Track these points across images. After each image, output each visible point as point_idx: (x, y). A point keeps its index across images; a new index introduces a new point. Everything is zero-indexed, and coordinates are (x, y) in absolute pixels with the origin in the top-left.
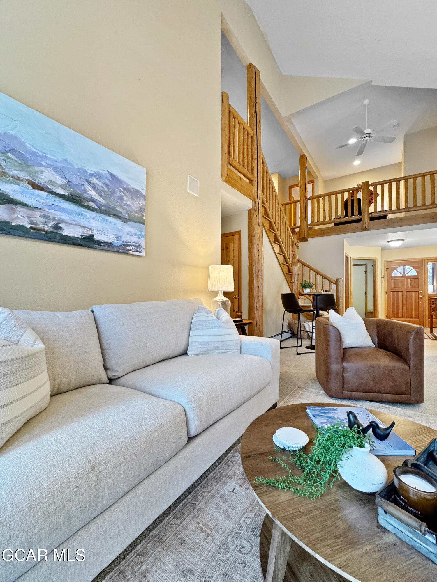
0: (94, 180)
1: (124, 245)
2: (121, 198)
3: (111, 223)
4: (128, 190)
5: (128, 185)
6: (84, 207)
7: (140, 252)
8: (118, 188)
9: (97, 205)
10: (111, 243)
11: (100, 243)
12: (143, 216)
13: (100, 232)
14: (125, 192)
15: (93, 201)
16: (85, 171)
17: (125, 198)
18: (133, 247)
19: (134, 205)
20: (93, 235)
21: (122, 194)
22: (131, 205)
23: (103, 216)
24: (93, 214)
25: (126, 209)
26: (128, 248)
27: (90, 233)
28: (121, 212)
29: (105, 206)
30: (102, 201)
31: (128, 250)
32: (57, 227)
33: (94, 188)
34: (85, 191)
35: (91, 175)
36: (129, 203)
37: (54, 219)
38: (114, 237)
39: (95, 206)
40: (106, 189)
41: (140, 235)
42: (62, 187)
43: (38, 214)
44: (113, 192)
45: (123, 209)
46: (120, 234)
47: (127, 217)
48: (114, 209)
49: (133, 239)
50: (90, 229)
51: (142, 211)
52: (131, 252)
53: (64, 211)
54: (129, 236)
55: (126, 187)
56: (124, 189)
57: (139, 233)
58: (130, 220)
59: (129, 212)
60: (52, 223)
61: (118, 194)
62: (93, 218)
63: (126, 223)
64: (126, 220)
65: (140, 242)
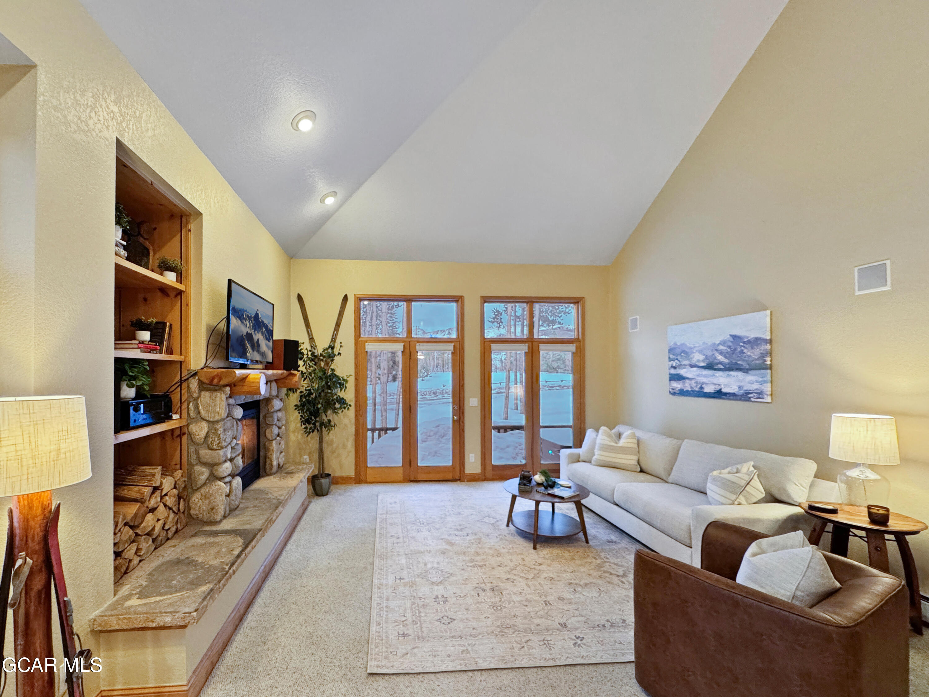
0: (721, 347)
1: (746, 393)
2: (742, 352)
3: (734, 376)
4: (749, 342)
5: (748, 337)
6: (715, 370)
7: (763, 398)
8: (739, 345)
9: (723, 365)
10: (734, 393)
11: (726, 394)
12: (765, 361)
13: (726, 386)
14: (745, 345)
15: (720, 363)
16: (715, 344)
17: (745, 351)
18: (755, 394)
19: (753, 354)
20: (721, 389)
21: (743, 348)
22: (752, 355)
23: (727, 373)
24: (720, 373)
25: (746, 361)
26: (750, 396)
27: (719, 388)
28: (742, 365)
29: (729, 364)
30: (726, 361)
31: (750, 398)
32: (702, 388)
33: (721, 353)
34: (715, 358)
35: (719, 345)
36: (749, 353)
37: (700, 383)
38: (737, 388)
39: (721, 367)
40: (729, 350)
41: (761, 381)
42: (703, 361)
43: (693, 381)
44: (735, 349)
45: (744, 361)
46: (742, 384)
47: (747, 367)
48: (736, 364)
49: (755, 387)
50: (719, 385)
51: (763, 357)
52: (752, 399)
53: (705, 376)
54: (750, 385)
55: (746, 340)
56: (744, 343)
57: (761, 379)
58: (751, 369)
59: (749, 363)
60: (699, 386)
61: (739, 350)
62: (721, 376)
63: (747, 372)
64: (746, 371)
65: (763, 388)
